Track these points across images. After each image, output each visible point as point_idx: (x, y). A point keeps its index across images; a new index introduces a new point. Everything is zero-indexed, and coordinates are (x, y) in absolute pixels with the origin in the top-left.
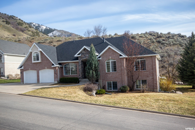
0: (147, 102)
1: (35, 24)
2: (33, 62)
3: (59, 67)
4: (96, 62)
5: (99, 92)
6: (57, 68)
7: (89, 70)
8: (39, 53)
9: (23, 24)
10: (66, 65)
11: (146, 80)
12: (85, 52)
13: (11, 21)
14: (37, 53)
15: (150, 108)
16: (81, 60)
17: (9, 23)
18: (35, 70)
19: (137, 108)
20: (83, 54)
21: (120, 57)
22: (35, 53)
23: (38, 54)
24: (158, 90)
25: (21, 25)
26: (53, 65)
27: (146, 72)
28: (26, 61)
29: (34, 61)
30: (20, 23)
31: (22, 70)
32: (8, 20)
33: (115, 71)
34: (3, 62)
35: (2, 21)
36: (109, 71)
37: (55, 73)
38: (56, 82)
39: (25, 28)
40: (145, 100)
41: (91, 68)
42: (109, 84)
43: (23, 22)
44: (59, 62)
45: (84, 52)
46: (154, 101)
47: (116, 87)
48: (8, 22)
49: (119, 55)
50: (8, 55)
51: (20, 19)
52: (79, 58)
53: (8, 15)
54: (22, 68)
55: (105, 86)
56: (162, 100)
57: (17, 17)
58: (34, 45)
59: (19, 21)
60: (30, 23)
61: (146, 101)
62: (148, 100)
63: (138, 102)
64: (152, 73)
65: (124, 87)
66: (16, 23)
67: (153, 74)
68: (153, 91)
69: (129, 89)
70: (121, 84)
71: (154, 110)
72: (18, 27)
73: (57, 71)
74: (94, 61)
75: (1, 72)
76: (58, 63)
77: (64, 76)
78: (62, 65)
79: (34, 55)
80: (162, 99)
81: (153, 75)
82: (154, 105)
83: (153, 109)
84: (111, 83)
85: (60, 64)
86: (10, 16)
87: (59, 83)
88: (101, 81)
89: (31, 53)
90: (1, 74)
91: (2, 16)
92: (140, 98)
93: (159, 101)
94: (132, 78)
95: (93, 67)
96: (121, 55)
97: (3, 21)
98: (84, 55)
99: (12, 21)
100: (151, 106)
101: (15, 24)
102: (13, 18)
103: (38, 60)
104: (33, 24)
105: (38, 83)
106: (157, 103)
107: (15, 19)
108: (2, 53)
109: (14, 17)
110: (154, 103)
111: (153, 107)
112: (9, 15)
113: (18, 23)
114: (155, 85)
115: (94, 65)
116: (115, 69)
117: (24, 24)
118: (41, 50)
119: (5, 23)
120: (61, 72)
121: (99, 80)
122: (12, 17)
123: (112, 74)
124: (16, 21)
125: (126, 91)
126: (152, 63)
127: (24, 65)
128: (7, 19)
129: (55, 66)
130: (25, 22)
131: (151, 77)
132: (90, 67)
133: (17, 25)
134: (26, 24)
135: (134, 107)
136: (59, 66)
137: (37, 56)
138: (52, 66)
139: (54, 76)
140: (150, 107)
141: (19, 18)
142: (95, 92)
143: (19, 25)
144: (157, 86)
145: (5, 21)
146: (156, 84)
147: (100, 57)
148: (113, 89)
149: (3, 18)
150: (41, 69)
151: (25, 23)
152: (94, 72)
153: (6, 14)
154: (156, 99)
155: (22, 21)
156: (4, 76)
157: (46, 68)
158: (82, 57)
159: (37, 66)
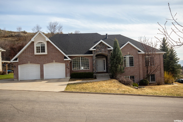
2: (36, 53)
10: (75, 60)
12: (101, 46)
14: (42, 43)
16: (96, 54)
18: (38, 63)
20: (98, 48)
22: (39, 43)
31: (16, 64)
37: (66, 67)
41: (119, 62)
45: (99, 46)
77: (73, 71)
79: (37, 45)
84: (129, 77)
89: (33, 42)
98: (99, 50)
103: (44, 52)
105: (41, 79)
114: (162, 78)
118: (49, 40)
131: (159, 72)
137: (42, 47)
138: (65, 60)
139: (66, 70)
150: (46, 62)
157: (54, 61)
158: (97, 51)
159: (40, 59)
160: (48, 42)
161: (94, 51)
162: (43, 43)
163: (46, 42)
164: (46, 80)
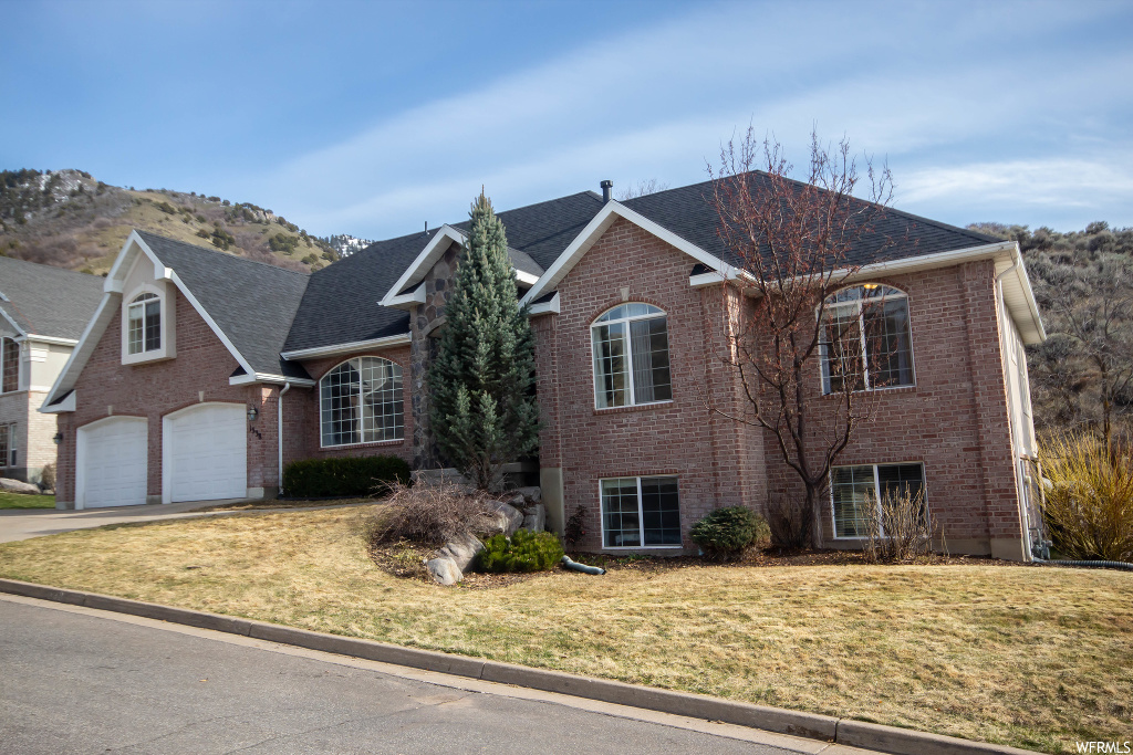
0: (899, 642)
1: (355, 241)
2: (128, 358)
3: (280, 386)
4: (505, 324)
5: (497, 556)
6: (266, 393)
7: (450, 386)
8: (162, 296)
9: (294, 241)
10: (335, 379)
11: (917, 469)
13: (239, 230)
14: (149, 295)
15: (919, 704)
16: (428, 329)
17: (231, 241)
18: (141, 414)
19: (771, 696)
20: (440, 285)
21: (696, 281)
22: (140, 298)
23: (158, 302)
24: (1028, 543)
25: (286, 249)
26: (240, 371)
27: (914, 400)
28: (92, 359)
29: (132, 351)
30: (281, 241)
31: (65, 421)
32: (225, 227)
33: (663, 393)
34: (21, 388)
35: (198, 235)
36: (613, 395)
38: (259, 493)
39: (305, 261)
40: (873, 620)
41: (466, 365)
42: (621, 501)
43: (295, 235)
44: (287, 355)
45: (445, 272)
46: (971, 630)
47: (673, 520)
48: (223, 238)
49: (685, 269)
50: (53, 346)
51: (281, 221)
52: (414, 318)
53: (226, 203)
54: (69, 404)
55: (582, 511)
56: (1063, 622)
57: (270, 212)
58: (135, 246)
59: (275, 230)
60: (335, 239)
61: (886, 622)
62: (910, 620)
63: (804, 633)
64: (965, 401)
65: (723, 517)
66: (265, 239)
67: (974, 409)
68: (983, 552)
69: (764, 534)
70: (709, 498)
71: (967, 727)
72: (270, 261)
73: (266, 415)
74: (485, 315)
75: (11, 449)
76: (283, 362)
77: (324, 451)
78: (307, 376)
79: (132, 312)
80: (1068, 609)
81: (976, 422)
82: (970, 673)
83: (953, 711)
84: (634, 490)
85: (292, 367)
86: (238, 207)
87: (279, 497)
88: (556, 477)
90: (10, 459)
91: (198, 208)
92: (832, 598)
93: (1033, 629)
94: (800, 450)
95: (481, 362)
96: (700, 268)
97: (202, 234)
98: (447, 296)
99: (243, 231)
100: (928, 684)
101: (259, 244)
102: (248, 217)
103: (158, 344)
104: (346, 242)
105: (151, 502)
106: (1011, 654)
107: (260, 222)
108: (19, 335)
109: (256, 209)
110: (972, 655)
111: (954, 697)
112: (233, 204)
113: (271, 241)
114: (995, 502)
115: (483, 348)
116: (659, 379)
117: (301, 242)
118: (168, 273)
119: (210, 241)
120: (303, 426)
121: (544, 473)
122: (244, 213)
123: (635, 418)
124: (265, 231)
125: (739, 550)
126: (960, 323)
127: (77, 382)
128: (222, 220)
129: (253, 375)
130: (308, 234)
131: (957, 442)
132: (455, 363)
133: (265, 252)
134: (309, 245)
135: (738, 681)
136: (280, 378)
137: (149, 319)
138: (234, 381)
140: (920, 691)
141: (277, 214)
142: (466, 553)
143: (274, 249)
144: (1012, 517)
145: (213, 230)
146: (1009, 494)
147: (546, 297)
148: (646, 543)
149: (201, 220)
150: (171, 405)
151: (307, 238)
152: (486, 398)
153: (216, 199)
154: (997, 612)
155: (292, 228)
156: (20, 474)
157: (201, 395)
158: (431, 309)
159: (149, 387)
160: (170, 285)
161: (419, 307)
162: (156, 296)
163: (164, 286)
164: (177, 506)
